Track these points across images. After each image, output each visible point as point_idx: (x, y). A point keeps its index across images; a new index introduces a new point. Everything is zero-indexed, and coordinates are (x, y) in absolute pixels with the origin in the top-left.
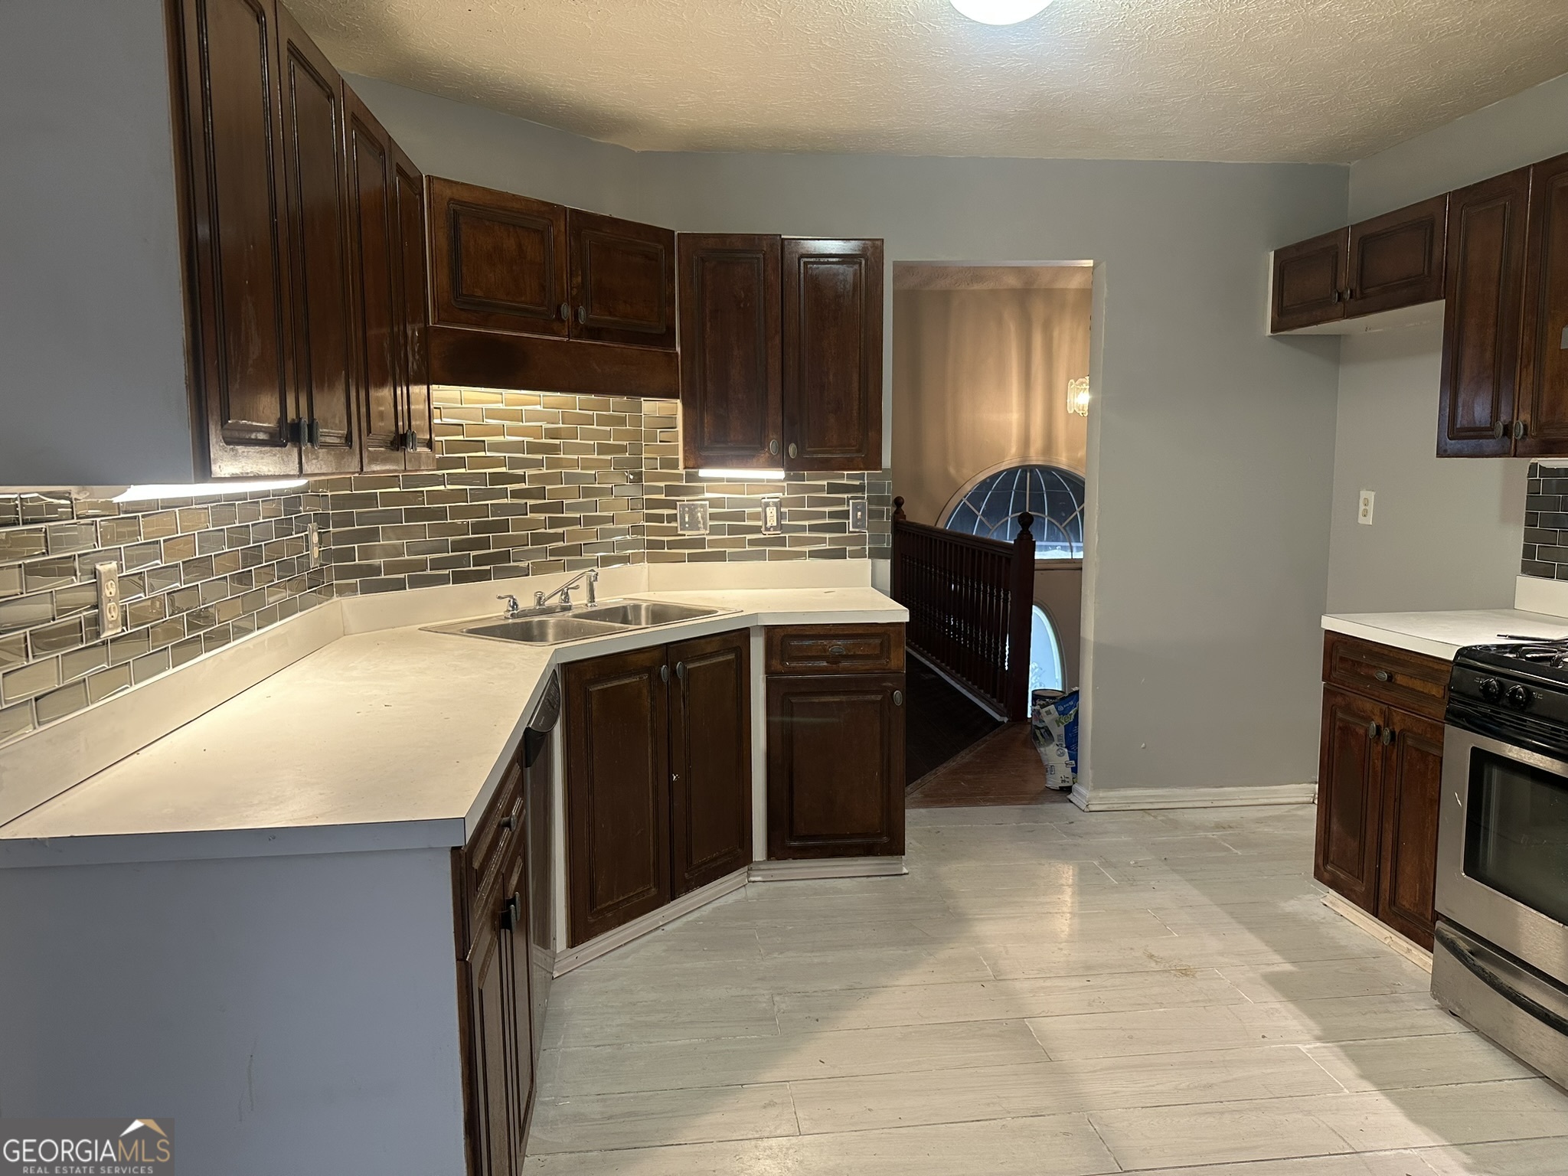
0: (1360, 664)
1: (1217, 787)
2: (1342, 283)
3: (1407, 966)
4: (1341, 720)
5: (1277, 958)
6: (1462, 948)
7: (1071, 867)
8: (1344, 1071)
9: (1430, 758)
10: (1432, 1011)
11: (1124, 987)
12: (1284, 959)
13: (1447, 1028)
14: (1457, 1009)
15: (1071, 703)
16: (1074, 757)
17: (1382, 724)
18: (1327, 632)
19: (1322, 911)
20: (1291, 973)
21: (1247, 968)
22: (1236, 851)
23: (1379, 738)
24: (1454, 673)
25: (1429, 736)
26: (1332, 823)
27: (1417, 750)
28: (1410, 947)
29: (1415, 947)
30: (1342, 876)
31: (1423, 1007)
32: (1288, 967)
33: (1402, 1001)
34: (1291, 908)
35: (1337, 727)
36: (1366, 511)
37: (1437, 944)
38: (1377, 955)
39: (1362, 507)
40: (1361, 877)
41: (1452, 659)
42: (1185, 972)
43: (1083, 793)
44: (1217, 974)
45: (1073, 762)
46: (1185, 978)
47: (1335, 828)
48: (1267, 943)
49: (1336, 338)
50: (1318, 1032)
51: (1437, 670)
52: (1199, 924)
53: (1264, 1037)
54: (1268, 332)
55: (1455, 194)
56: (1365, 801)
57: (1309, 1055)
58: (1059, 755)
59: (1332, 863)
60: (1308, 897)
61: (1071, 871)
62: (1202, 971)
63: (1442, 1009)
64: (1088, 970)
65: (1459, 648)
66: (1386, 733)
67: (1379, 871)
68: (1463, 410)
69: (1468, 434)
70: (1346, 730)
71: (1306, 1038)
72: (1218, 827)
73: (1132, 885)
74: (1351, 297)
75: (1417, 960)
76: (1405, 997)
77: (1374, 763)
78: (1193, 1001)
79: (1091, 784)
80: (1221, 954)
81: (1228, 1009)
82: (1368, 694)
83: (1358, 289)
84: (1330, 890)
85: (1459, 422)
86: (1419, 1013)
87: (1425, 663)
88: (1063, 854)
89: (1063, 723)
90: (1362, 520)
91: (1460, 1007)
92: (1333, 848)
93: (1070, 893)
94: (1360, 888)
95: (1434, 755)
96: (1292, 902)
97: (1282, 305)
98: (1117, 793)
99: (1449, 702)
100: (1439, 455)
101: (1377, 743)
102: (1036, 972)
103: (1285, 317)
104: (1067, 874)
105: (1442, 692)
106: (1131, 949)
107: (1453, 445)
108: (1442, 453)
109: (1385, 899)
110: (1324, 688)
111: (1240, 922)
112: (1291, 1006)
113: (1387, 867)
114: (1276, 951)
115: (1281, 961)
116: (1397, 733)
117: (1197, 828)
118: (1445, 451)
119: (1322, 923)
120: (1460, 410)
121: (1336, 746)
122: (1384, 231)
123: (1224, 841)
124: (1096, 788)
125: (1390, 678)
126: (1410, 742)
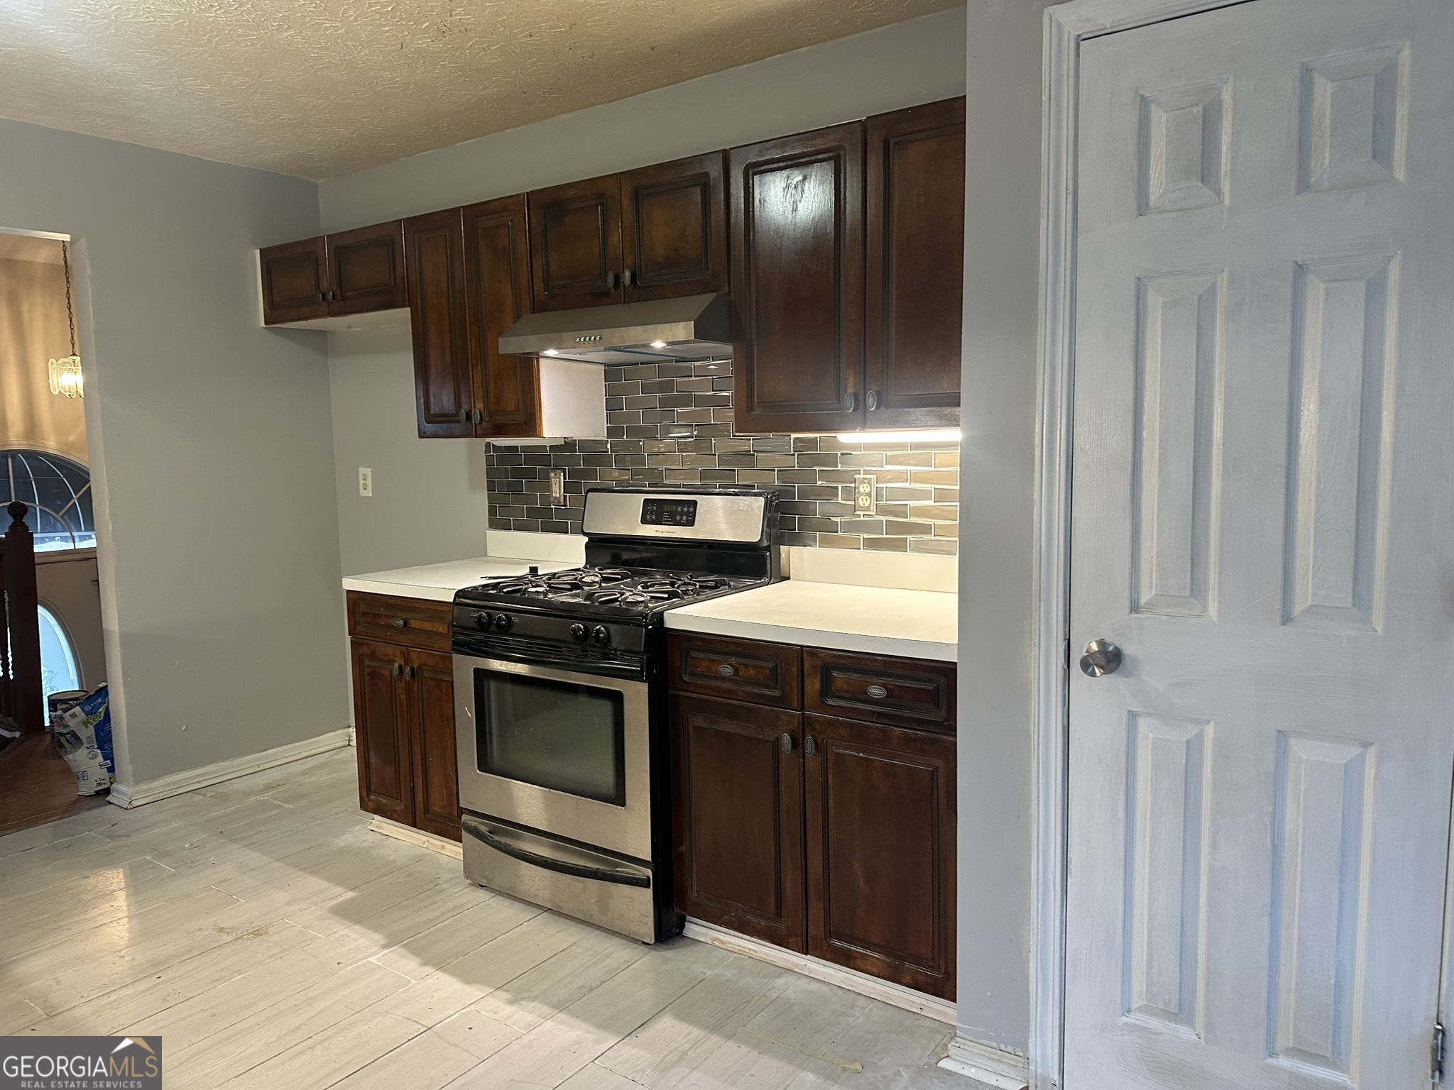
0: (380, 616)
1: (261, 752)
2: (324, 285)
3: (444, 860)
4: (369, 666)
5: (339, 889)
6: (483, 831)
7: (121, 870)
8: (408, 965)
9: (444, 684)
10: (466, 890)
11: (199, 970)
12: (346, 888)
13: (479, 899)
14: (484, 881)
15: (100, 700)
16: (109, 756)
17: (403, 663)
18: (348, 592)
19: (371, 837)
20: (353, 899)
21: (314, 908)
22: (287, 806)
23: (402, 676)
24: (455, 612)
25: (440, 666)
26: (370, 758)
27: (433, 679)
28: (443, 844)
29: (447, 843)
30: (384, 801)
31: (460, 889)
32: (350, 894)
33: (444, 890)
34: (344, 842)
35: (366, 673)
36: (365, 484)
37: (464, 834)
38: (419, 859)
39: (362, 482)
40: (399, 798)
41: (452, 600)
42: (257, 933)
43: (124, 791)
44: (288, 923)
45: (109, 762)
46: (258, 938)
47: (374, 761)
48: (328, 879)
49: (322, 334)
50: (383, 942)
51: (441, 611)
52: (264, 883)
53: (339, 963)
54: (262, 324)
55: (408, 220)
56: (396, 732)
57: (379, 964)
58: (91, 759)
59: (374, 792)
60: (358, 827)
61: (122, 873)
62: (273, 926)
63: (473, 885)
64: (157, 967)
65: (456, 591)
66: (408, 670)
67: (413, 788)
68: (434, 400)
69: (440, 419)
70: (374, 674)
71: (374, 950)
72: (268, 787)
73: (191, 867)
74: (333, 298)
75: (450, 852)
76: (445, 886)
77: (400, 698)
78: (270, 957)
79: (132, 779)
80: (289, 904)
81: (304, 951)
82: (389, 640)
83: (338, 291)
84: (376, 816)
85: (432, 410)
86: (457, 895)
87: (432, 607)
88: (109, 861)
89: (91, 724)
90: (363, 493)
91: (486, 878)
92: (374, 779)
93: (125, 897)
94: (400, 807)
95: (446, 681)
96: (344, 837)
97: (272, 300)
98: (162, 781)
99: (454, 635)
100: (421, 436)
101: (400, 680)
102: (97, 991)
103: (277, 311)
104: (115, 878)
105: (446, 628)
106: (200, 930)
107: (430, 428)
108: (422, 435)
109: (421, 810)
110: (351, 641)
111: (301, 869)
112: (357, 927)
113: (419, 783)
114: (337, 884)
115: (343, 891)
116: (416, 669)
117: (247, 794)
118: (425, 433)
119: (371, 847)
120: (432, 399)
121: (367, 690)
122: (354, 244)
123: (275, 799)
124: (138, 781)
125: (406, 623)
126: (426, 674)
